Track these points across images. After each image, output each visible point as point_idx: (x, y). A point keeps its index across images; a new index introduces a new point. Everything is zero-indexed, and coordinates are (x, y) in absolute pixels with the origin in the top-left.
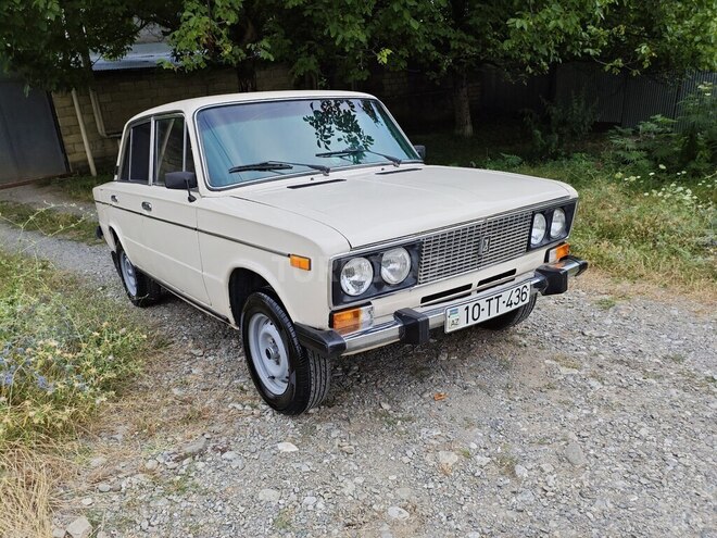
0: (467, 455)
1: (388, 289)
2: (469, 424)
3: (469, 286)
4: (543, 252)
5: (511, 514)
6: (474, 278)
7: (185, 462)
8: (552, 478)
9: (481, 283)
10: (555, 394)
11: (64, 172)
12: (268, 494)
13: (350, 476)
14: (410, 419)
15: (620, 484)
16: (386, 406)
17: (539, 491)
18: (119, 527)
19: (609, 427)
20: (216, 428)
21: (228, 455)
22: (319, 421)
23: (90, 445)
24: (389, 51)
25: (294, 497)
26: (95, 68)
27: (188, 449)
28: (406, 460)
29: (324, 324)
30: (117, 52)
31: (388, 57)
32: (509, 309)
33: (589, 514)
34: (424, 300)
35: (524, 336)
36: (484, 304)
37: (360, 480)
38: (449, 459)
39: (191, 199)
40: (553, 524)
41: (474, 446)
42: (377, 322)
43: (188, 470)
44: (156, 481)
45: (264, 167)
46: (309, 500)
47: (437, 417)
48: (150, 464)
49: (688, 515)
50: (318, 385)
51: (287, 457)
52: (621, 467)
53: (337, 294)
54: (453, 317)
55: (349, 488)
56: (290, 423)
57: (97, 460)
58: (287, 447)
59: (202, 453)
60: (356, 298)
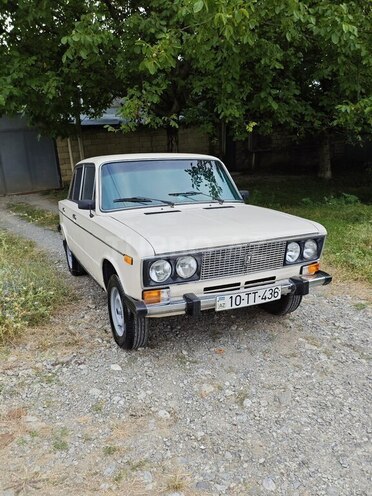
0: (220, 389)
1: (180, 280)
2: (231, 370)
3: (239, 284)
4: (298, 267)
5: (228, 426)
6: (242, 279)
7: (57, 367)
8: (263, 409)
9: (247, 283)
10: (294, 361)
11: (59, 187)
12: (95, 391)
13: (145, 389)
14: (196, 362)
15: (304, 419)
16: (185, 353)
17: (252, 415)
18: (11, 395)
19: (317, 385)
20: (81, 351)
21: (81, 367)
22: (141, 356)
23: (12, 350)
24: (254, 124)
25: (108, 395)
26: (82, 123)
27: (61, 360)
28: (181, 385)
29: (139, 297)
30: (98, 114)
31: (254, 128)
32: (264, 301)
33: (274, 434)
34: (206, 289)
35: (293, 320)
36: (244, 296)
37: (149, 392)
38: (208, 389)
39: (92, 216)
40: (250, 435)
41: (227, 384)
42: (172, 300)
43: (57, 371)
44: (38, 374)
45: (134, 200)
46: (116, 398)
47: (213, 363)
48: (38, 365)
49: (336, 445)
50: (139, 333)
51: (113, 372)
52: (311, 410)
53: (146, 280)
54: (221, 302)
55: (142, 395)
56: (124, 354)
57: (11, 358)
58: (116, 368)
59: (68, 363)
60: (159, 284)
